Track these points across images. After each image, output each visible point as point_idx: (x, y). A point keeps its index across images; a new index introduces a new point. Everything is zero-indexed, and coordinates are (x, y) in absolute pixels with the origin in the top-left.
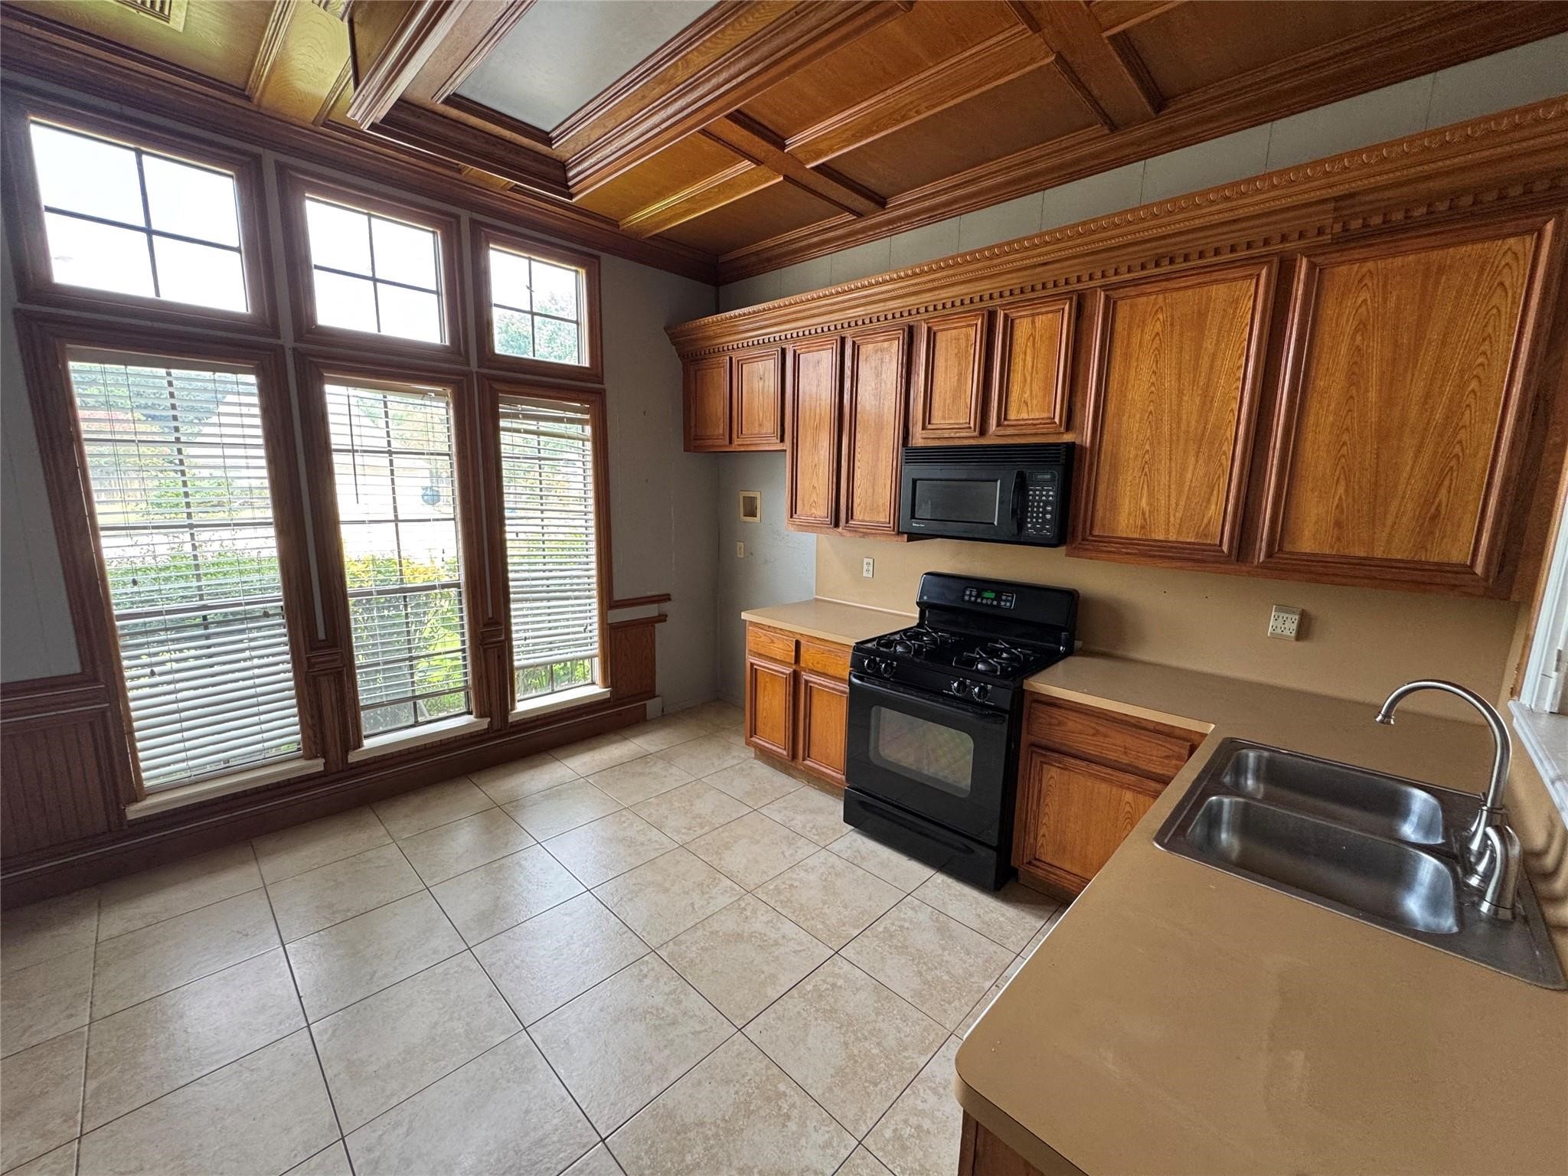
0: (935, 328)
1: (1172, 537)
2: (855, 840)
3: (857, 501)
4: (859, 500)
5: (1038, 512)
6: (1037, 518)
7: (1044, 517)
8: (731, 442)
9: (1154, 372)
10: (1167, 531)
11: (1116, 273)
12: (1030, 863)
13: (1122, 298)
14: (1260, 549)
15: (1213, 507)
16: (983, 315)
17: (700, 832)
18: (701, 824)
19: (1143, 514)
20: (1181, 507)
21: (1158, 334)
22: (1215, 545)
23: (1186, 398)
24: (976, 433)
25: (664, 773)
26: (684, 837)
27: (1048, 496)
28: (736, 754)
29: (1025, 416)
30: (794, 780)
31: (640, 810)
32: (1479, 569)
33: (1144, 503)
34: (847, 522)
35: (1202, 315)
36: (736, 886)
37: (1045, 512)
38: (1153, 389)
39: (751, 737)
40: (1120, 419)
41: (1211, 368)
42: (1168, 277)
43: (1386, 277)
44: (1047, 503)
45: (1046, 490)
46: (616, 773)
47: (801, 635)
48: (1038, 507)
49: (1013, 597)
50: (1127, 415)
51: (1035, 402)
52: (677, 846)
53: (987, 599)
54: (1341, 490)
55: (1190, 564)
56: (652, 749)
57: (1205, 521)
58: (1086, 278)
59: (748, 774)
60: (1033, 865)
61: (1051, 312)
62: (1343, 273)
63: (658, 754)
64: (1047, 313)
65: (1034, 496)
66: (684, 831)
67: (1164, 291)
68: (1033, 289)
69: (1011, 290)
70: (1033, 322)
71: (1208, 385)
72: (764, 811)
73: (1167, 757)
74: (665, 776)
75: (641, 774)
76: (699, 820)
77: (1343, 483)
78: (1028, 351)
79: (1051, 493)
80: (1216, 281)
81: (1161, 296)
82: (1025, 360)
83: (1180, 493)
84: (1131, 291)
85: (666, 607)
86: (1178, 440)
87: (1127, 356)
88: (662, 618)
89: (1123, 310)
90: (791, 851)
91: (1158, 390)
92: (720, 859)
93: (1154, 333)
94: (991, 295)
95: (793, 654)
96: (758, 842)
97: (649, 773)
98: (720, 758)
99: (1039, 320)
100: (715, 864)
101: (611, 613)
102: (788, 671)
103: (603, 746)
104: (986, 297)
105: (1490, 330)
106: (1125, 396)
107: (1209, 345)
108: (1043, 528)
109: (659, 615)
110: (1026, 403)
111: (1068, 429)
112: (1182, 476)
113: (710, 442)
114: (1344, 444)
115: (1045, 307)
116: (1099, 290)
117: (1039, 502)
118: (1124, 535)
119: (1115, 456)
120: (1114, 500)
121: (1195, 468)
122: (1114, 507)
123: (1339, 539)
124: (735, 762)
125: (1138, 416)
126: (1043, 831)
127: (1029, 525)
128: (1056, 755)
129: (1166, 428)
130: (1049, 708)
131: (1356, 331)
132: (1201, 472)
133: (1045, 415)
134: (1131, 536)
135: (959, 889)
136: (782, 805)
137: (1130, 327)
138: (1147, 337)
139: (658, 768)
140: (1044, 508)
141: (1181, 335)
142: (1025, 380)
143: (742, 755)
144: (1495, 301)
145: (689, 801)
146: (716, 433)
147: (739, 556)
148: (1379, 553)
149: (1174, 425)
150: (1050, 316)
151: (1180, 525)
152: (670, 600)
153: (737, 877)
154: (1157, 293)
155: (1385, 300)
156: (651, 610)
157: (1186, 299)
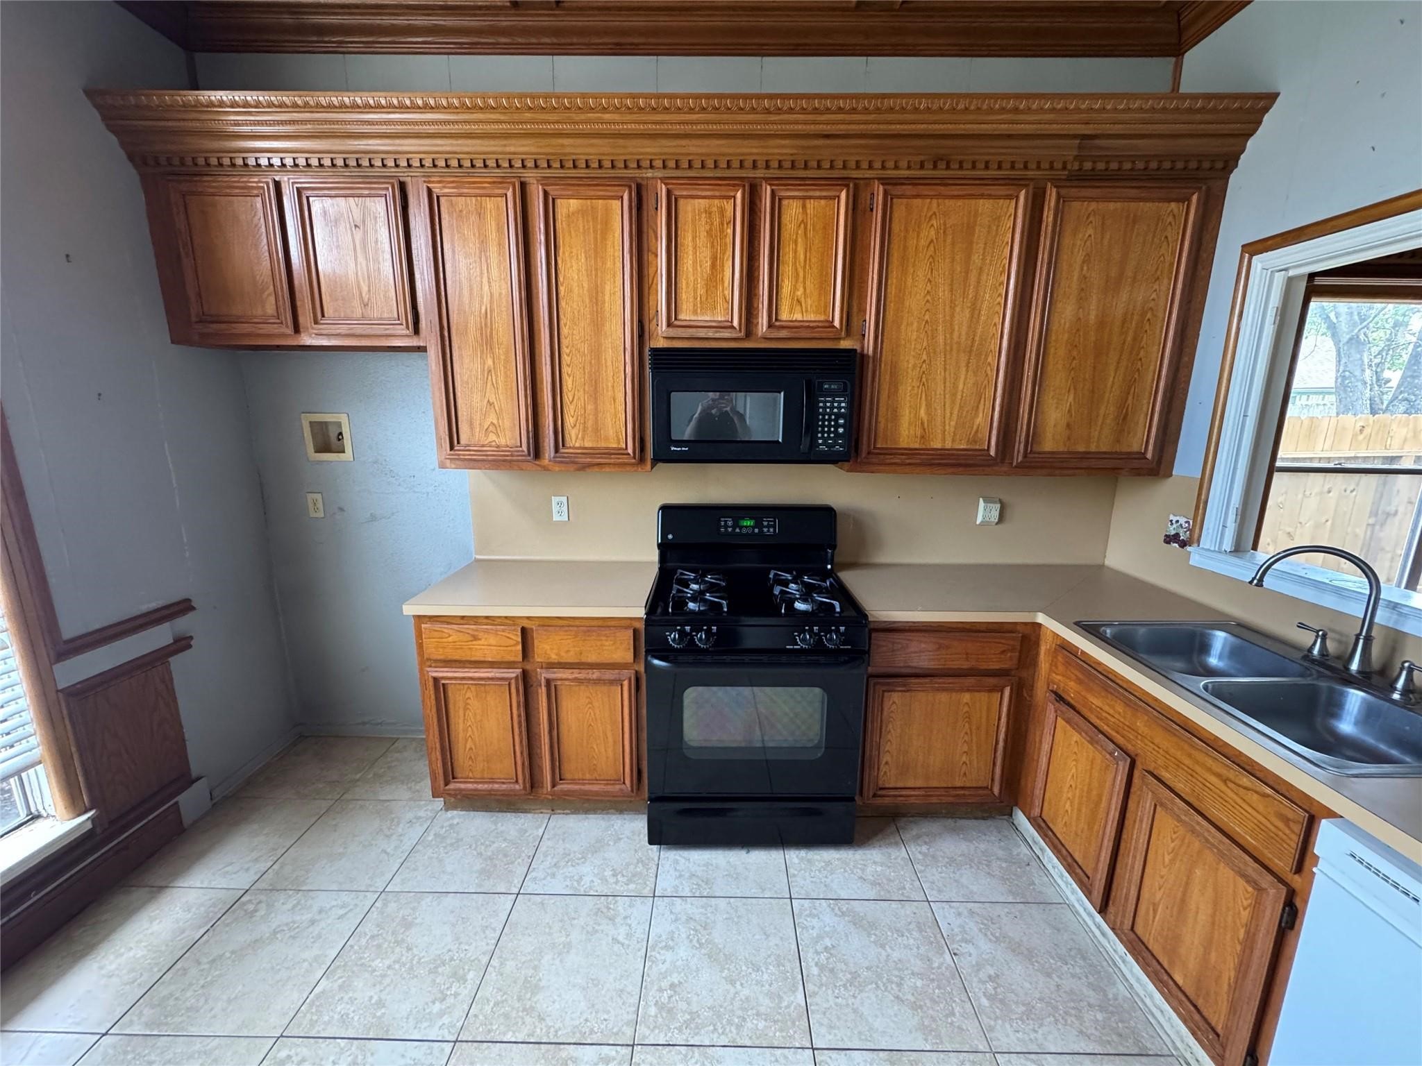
0: (677, 193)
1: (948, 445)
2: (676, 862)
3: (569, 421)
4: (572, 420)
5: (829, 426)
6: (829, 432)
7: (836, 432)
8: (297, 330)
9: (929, 281)
10: (944, 440)
11: (896, 167)
12: (875, 795)
13: (899, 197)
14: (1019, 452)
15: (981, 415)
16: (744, 186)
17: (466, 992)
18: (455, 974)
19: (922, 424)
20: (955, 416)
21: (932, 241)
22: (984, 450)
23: (958, 309)
24: (742, 334)
25: (307, 916)
26: (446, 1020)
27: (839, 408)
28: (410, 815)
29: (798, 316)
30: (529, 815)
31: (313, 1023)
32: (1149, 456)
33: (922, 412)
34: (557, 450)
35: (970, 229)
36: (606, 1050)
37: (837, 426)
38: (928, 297)
39: (446, 784)
40: (899, 327)
41: (978, 282)
42: (943, 182)
43: (1104, 218)
44: (838, 416)
45: (837, 402)
46: (194, 972)
47: (528, 618)
48: (830, 420)
49: (775, 522)
50: (905, 323)
51: (809, 302)
52: (448, 1047)
53: (746, 527)
54: (1071, 398)
55: (961, 469)
56: (243, 880)
57: (975, 427)
58: (865, 165)
59: (458, 840)
60: (880, 796)
61: (825, 198)
62: (1076, 208)
63: (261, 885)
64: (820, 198)
65: (825, 408)
66: (437, 1007)
67: (938, 196)
68: (806, 167)
69: (780, 161)
70: (804, 207)
71: (976, 297)
72: (530, 887)
73: (1003, 652)
74: (313, 922)
75: (256, 944)
76: (446, 970)
77: (1072, 391)
78: (800, 240)
79: (843, 405)
80: (982, 196)
81: (935, 201)
82: (795, 252)
83: (953, 402)
84: (909, 190)
85: (183, 624)
86: (951, 349)
87: (904, 259)
88: (182, 644)
89: (900, 208)
90: (623, 931)
91: (933, 299)
92: (541, 1019)
93: (929, 240)
94: (754, 161)
95: (520, 647)
96: (568, 946)
97: (275, 932)
98: (388, 837)
99: (810, 204)
100: (540, 1034)
101: (59, 669)
102: (513, 673)
103: (113, 930)
104: (748, 164)
105: (1159, 273)
106: (903, 303)
107: (976, 259)
108: (836, 444)
109: (176, 641)
110: (799, 301)
111: (849, 333)
112: (955, 386)
113: (246, 328)
114: (1074, 358)
115: (821, 190)
116: (876, 182)
117: (830, 416)
118: (906, 446)
119: (894, 367)
120: (895, 410)
121: (966, 378)
122: (895, 416)
123: (1069, 439)
124: (418, 830)
125: (915, 324)
126: (886, 758)
127: (820, 441)
128: (900, 680)
129: (941, 339)
130: (890, 635)
131: (1084, 262)
132: (971, 381)
133: (822, 318)
134: (912, 446)
135: (818, 857)
136: (547, 864)
137: (907, 230)
138: (923, 242)
139: (283, 911)
140: (836, 421)
141: (953, 244)
142: (798, 274)
143: (422, 813)
144: (1163, 251)
145: (398, 943)
146: (259, 312)
147: (313, 514)
148: (1093, 448)
149: (948, 336)
150: (823, 202)
151: (954, 433)
152: (193, 608)
153: (592, 1032)
154: (931, 197)
155: (1102, 238)
156: (160, 636)
157: (956, 210)
